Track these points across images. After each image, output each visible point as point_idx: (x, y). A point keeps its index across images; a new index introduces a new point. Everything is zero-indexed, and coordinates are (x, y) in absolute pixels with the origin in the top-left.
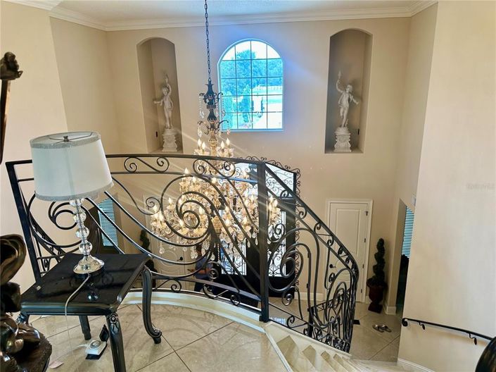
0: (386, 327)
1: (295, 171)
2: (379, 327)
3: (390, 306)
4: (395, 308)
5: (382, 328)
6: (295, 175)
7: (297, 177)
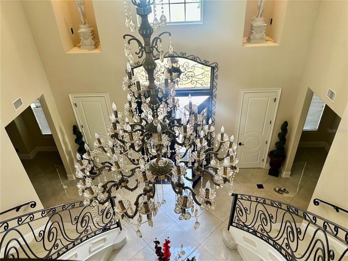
0: (285, 189)
1: (213, 65)
2: (279, 190)
3: (286, 171)
4: (290, 172)
5: (282, 191)
6: (213, 69)
7: (215, 71)
